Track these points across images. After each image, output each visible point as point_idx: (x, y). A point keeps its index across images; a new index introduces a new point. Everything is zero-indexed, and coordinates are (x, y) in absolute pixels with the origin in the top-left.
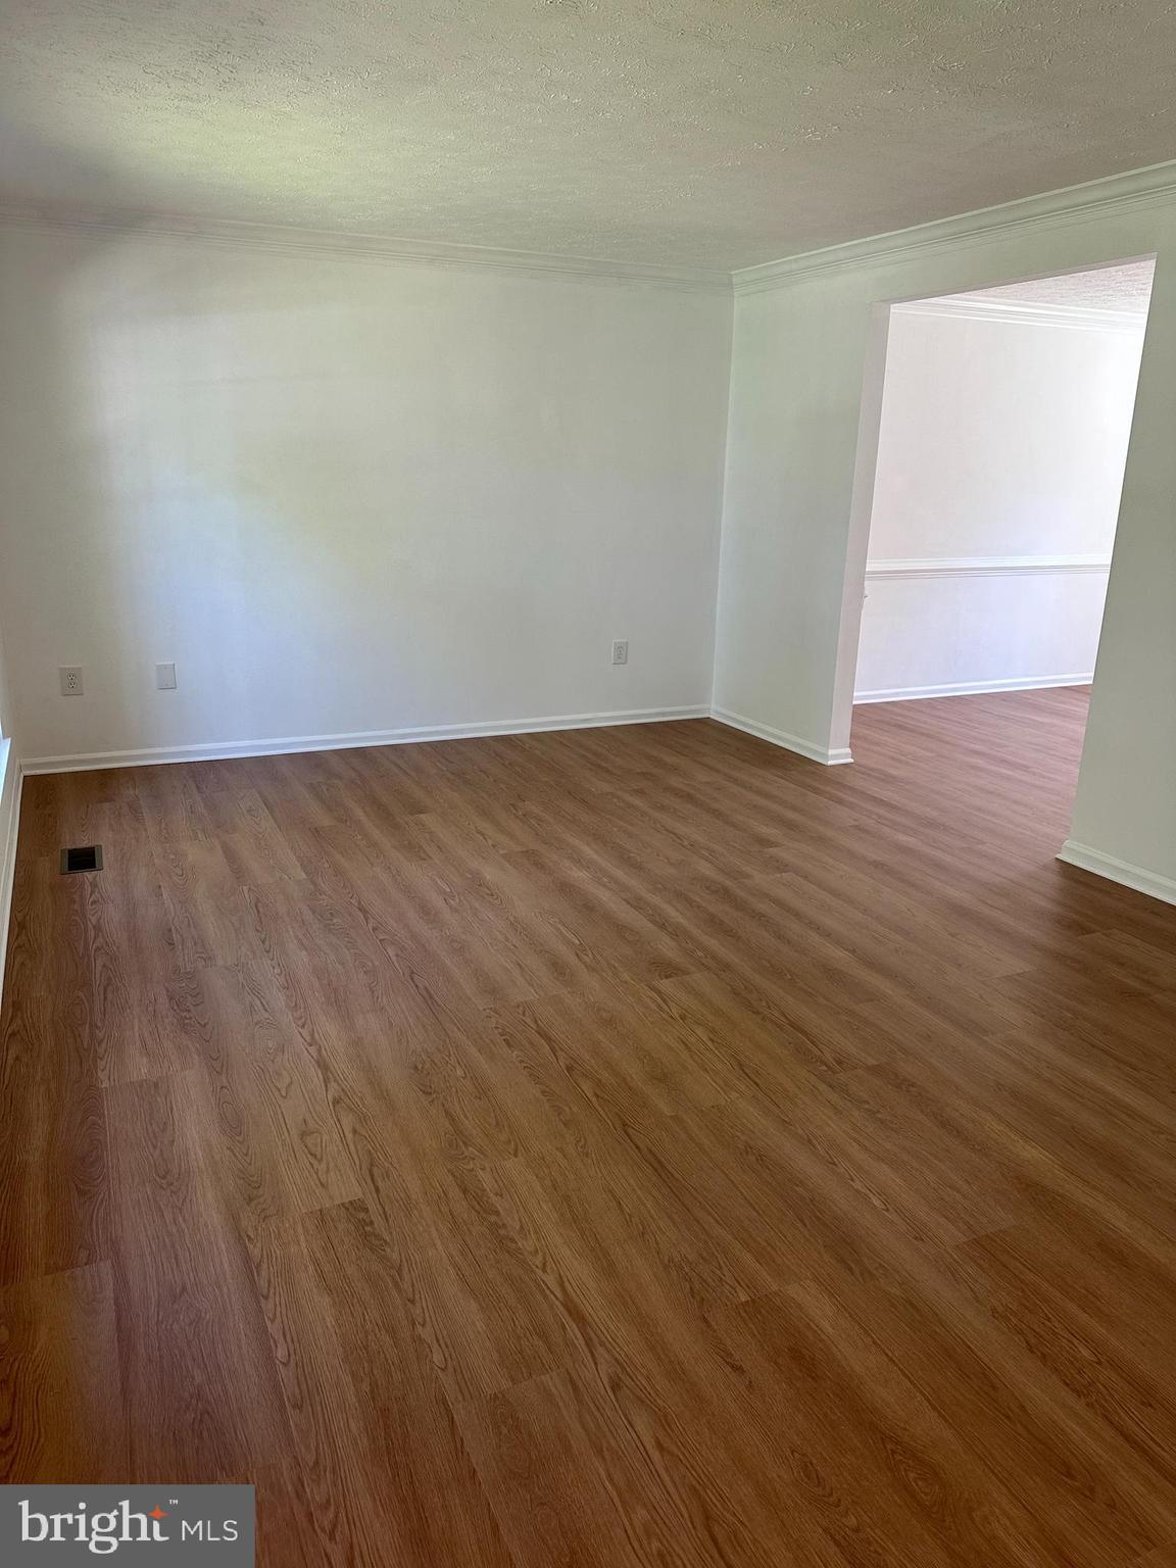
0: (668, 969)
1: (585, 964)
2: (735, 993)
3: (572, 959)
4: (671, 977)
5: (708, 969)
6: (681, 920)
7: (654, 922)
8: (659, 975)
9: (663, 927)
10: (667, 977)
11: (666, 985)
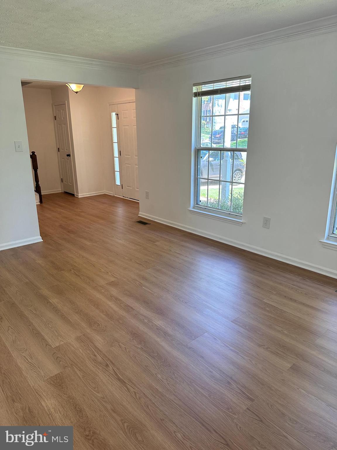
0: (112, 284)
1: (138, 281)
2: (93, 281)
3: (142, 282)
4: (112, 282)
5: (101, 286)
6: (110, 303)
7: (120, 300)
8: (115, 282)
9: (117, 299)
10: (113, 281)
11: (113, 279)
